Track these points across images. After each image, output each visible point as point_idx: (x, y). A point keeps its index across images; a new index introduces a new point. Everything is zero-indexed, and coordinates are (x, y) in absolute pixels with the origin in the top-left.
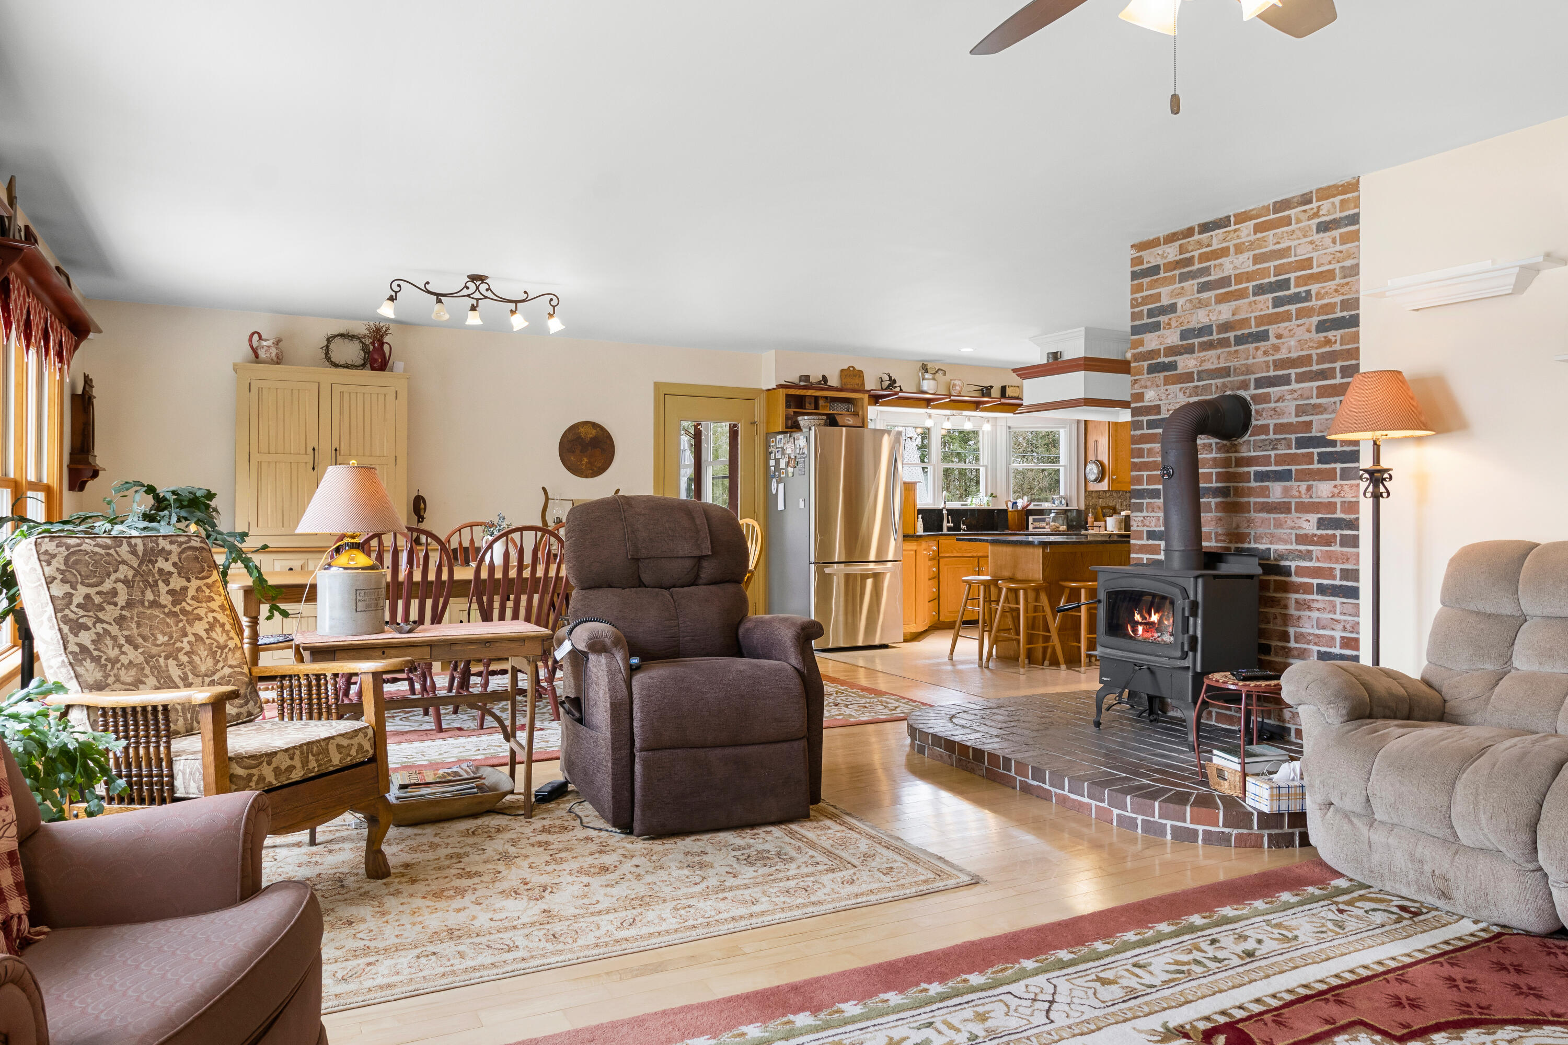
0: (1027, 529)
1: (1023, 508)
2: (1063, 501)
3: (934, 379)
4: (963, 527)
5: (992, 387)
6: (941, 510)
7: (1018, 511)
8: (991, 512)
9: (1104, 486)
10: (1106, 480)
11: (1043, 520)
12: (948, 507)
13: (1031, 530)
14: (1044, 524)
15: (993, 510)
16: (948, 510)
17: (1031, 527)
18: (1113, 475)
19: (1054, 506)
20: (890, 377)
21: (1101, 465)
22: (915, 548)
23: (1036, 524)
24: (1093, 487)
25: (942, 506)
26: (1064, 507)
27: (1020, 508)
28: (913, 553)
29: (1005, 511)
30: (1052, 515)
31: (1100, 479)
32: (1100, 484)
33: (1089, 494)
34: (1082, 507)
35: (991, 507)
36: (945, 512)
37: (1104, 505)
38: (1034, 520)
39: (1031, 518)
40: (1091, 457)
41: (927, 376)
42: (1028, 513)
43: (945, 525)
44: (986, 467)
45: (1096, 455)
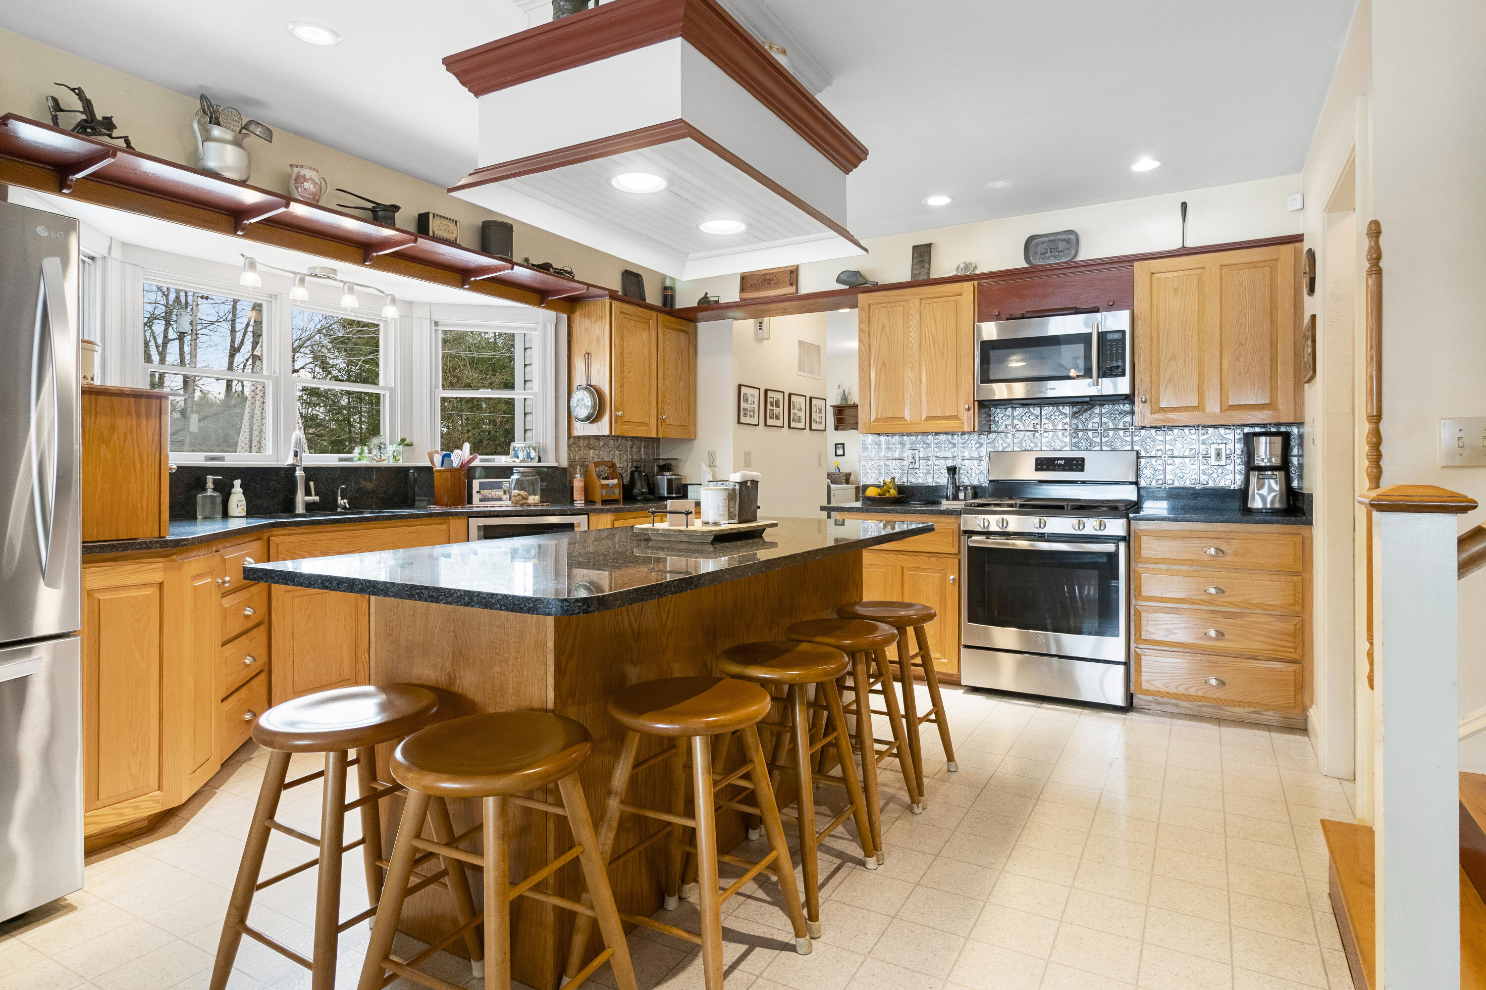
0: (470, 501)
1: (462, 466)
2: (533, 454)
3: (237, 143)
4: (341, 502)
5: (396, 208)
6: (291, 469)
7: (452, 471)
8: (402, 472)
9: (602, 428)
10: (606, 418)
11: (499, 486)
12: (305, 463)
13: (477, 504)
14: (499, 493)
15: (406, 470)
16: (306, 469)
17: (476, 498)
18: (617, 410)
19: (517, 462)
20: (88, 105)
21: (597, 394)
22: (158, 577)
23: (486, 492)
24: (581, 429)
25: (289, 461)
26: (535, 463)
27: (456, 463)
28: (153, 591)
29: (429, 470)
30: (515, 477)
31: (594, 418)
32: (595, 425)
33: (574, 441)
34: (564, 463)
35: (401, 463)
36: (299, 473)
37: (596, 459)
38: (482, 486)
39: (476, 483)
40: (579, 379)
41: (216, 131)
42: (468, 472)
43: (301, 499)
44: (392, 391)
45: (588, 377)
